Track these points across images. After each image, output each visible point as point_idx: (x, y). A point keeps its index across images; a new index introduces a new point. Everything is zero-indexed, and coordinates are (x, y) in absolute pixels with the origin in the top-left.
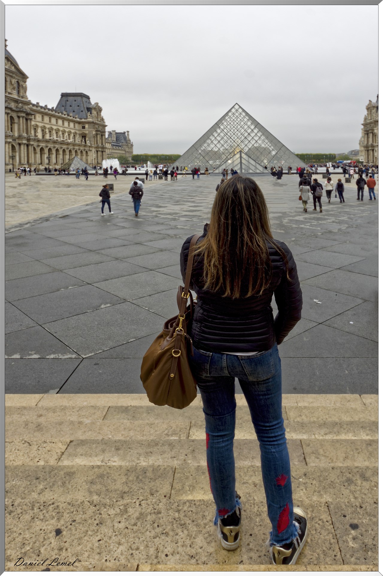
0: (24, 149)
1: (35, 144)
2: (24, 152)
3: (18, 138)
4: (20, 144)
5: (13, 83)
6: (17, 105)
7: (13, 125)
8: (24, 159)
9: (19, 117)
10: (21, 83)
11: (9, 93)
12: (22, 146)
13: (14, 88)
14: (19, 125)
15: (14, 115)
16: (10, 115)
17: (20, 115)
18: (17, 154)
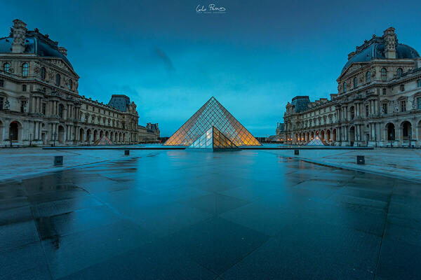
1: (83, 126)
2: (70, 131)
3: (66, 121)
4: (67, 126)
5: (65, 80)
6: (67, 96)
7: (62, 110)
9: (68, 105)
10: (74, 81)
11: (62, 87)
12: (69, 128)
13: (67, 84)
14: (68, 111)
15: (64, 104)
16: (59, 103)
17: (69, 103)
18: (65, 133)
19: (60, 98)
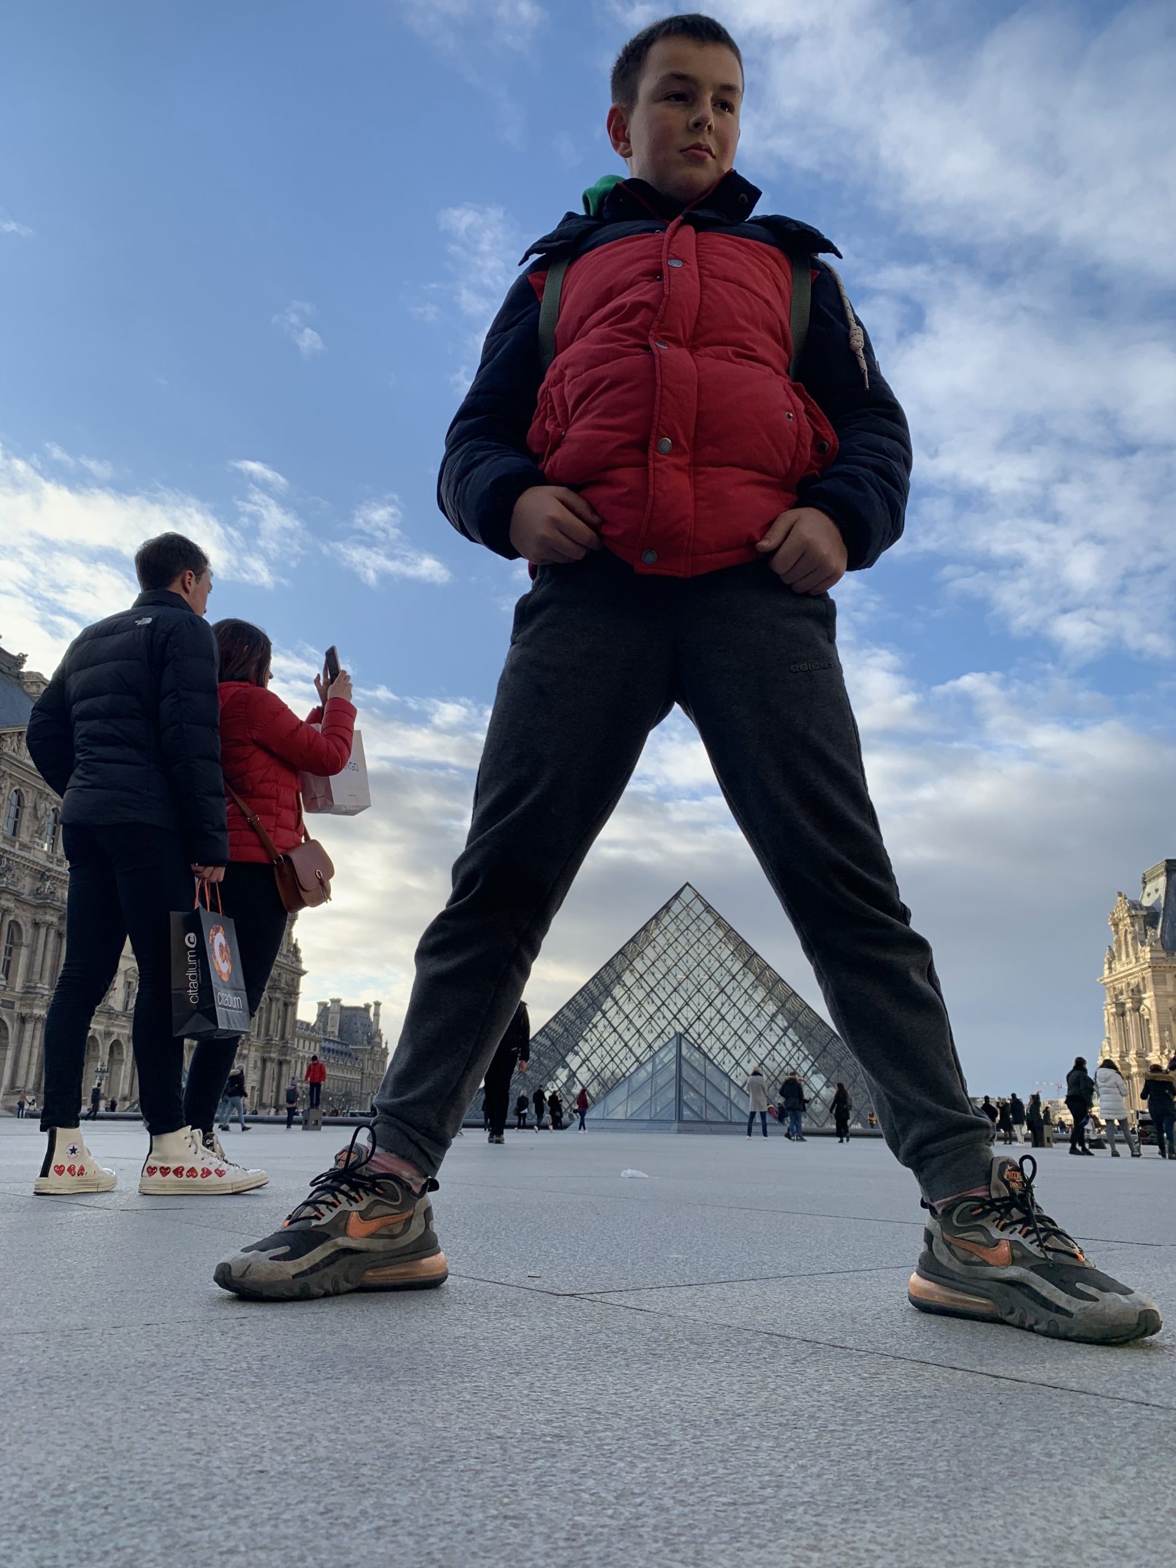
0: (33, 1037)
2: (32, 1047)
3: (21, 999)
4: (23, 1020)
5: (40, 814)
6: (39, 884)
7: (14, 951)
8: (28, 1073)
9: (36, 925)
11: (23, 846)
12: (29, 1026)
13: (39, 832)
14: (33, 953)
15: (24, 917)
16: (12, 918)
17: (40, 917)
18: (10, 1054)
19: (17, 897)
